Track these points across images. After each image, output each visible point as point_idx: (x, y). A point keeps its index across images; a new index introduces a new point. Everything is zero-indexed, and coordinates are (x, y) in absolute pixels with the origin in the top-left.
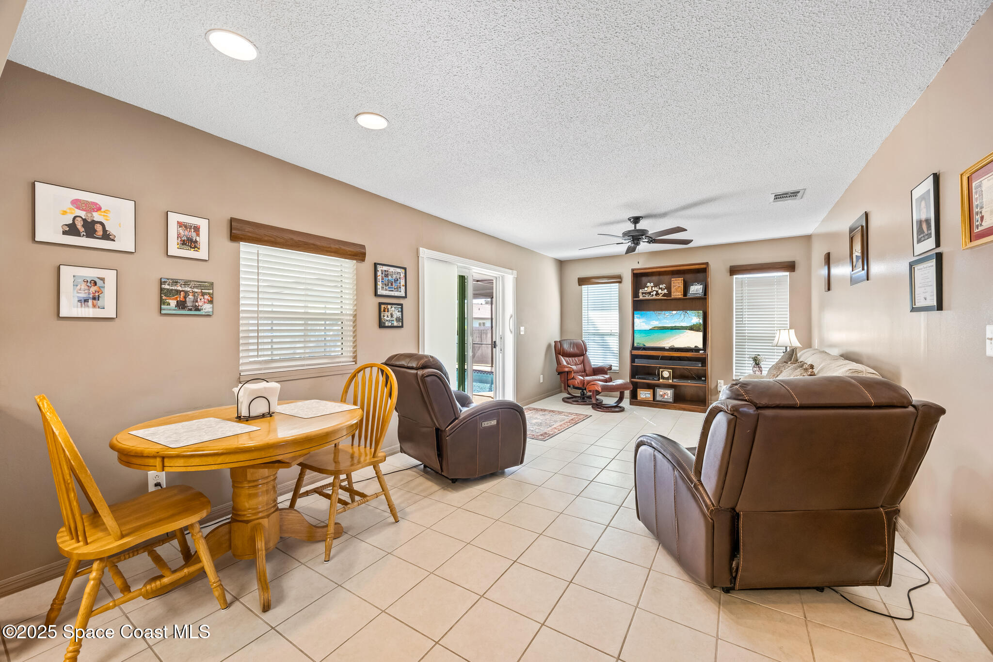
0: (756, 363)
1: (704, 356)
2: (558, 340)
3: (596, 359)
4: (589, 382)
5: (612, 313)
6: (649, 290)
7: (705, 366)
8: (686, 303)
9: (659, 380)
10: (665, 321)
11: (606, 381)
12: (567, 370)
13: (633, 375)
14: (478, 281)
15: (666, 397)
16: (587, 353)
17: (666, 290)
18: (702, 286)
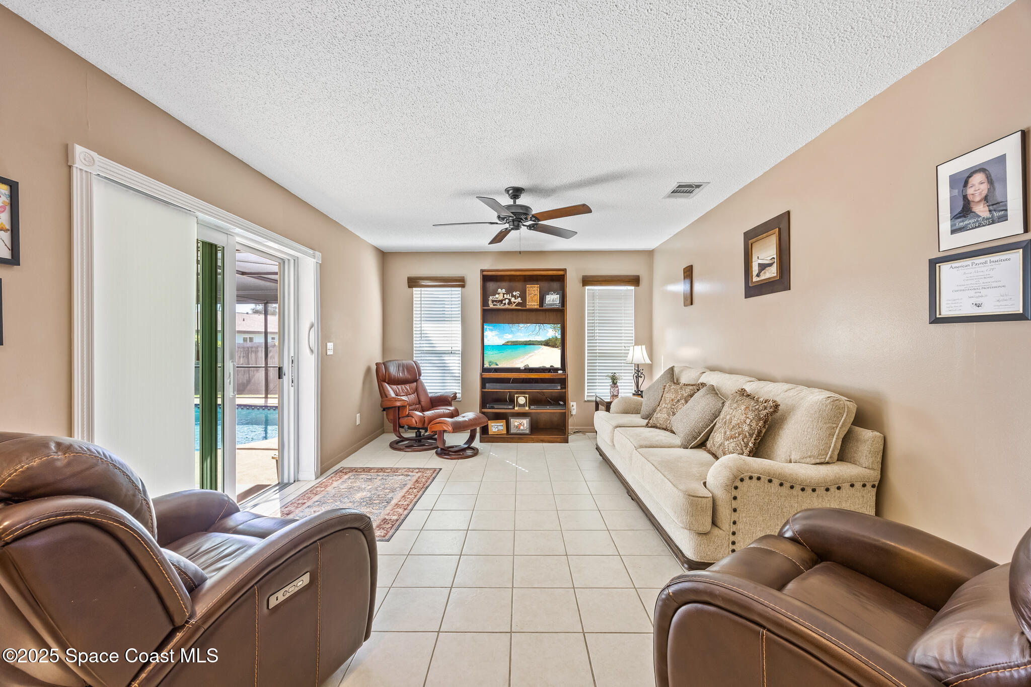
0: (613, 382)
1: (564, 377)
2: (380, 360)
3: (432, 385)
4: (431, 419)
5: (453, 325)
6: (500, 297)
7: (565, 388)
8: (542, 315)
9: (514, 408)
10: (519, 334)
11: (452, 416)
12: (398, 404)
13: (483, 404)
14: (243, 273)
15: (522, 428)
16: (421, 378)
17: (520, 299)
18: (558, 296)
